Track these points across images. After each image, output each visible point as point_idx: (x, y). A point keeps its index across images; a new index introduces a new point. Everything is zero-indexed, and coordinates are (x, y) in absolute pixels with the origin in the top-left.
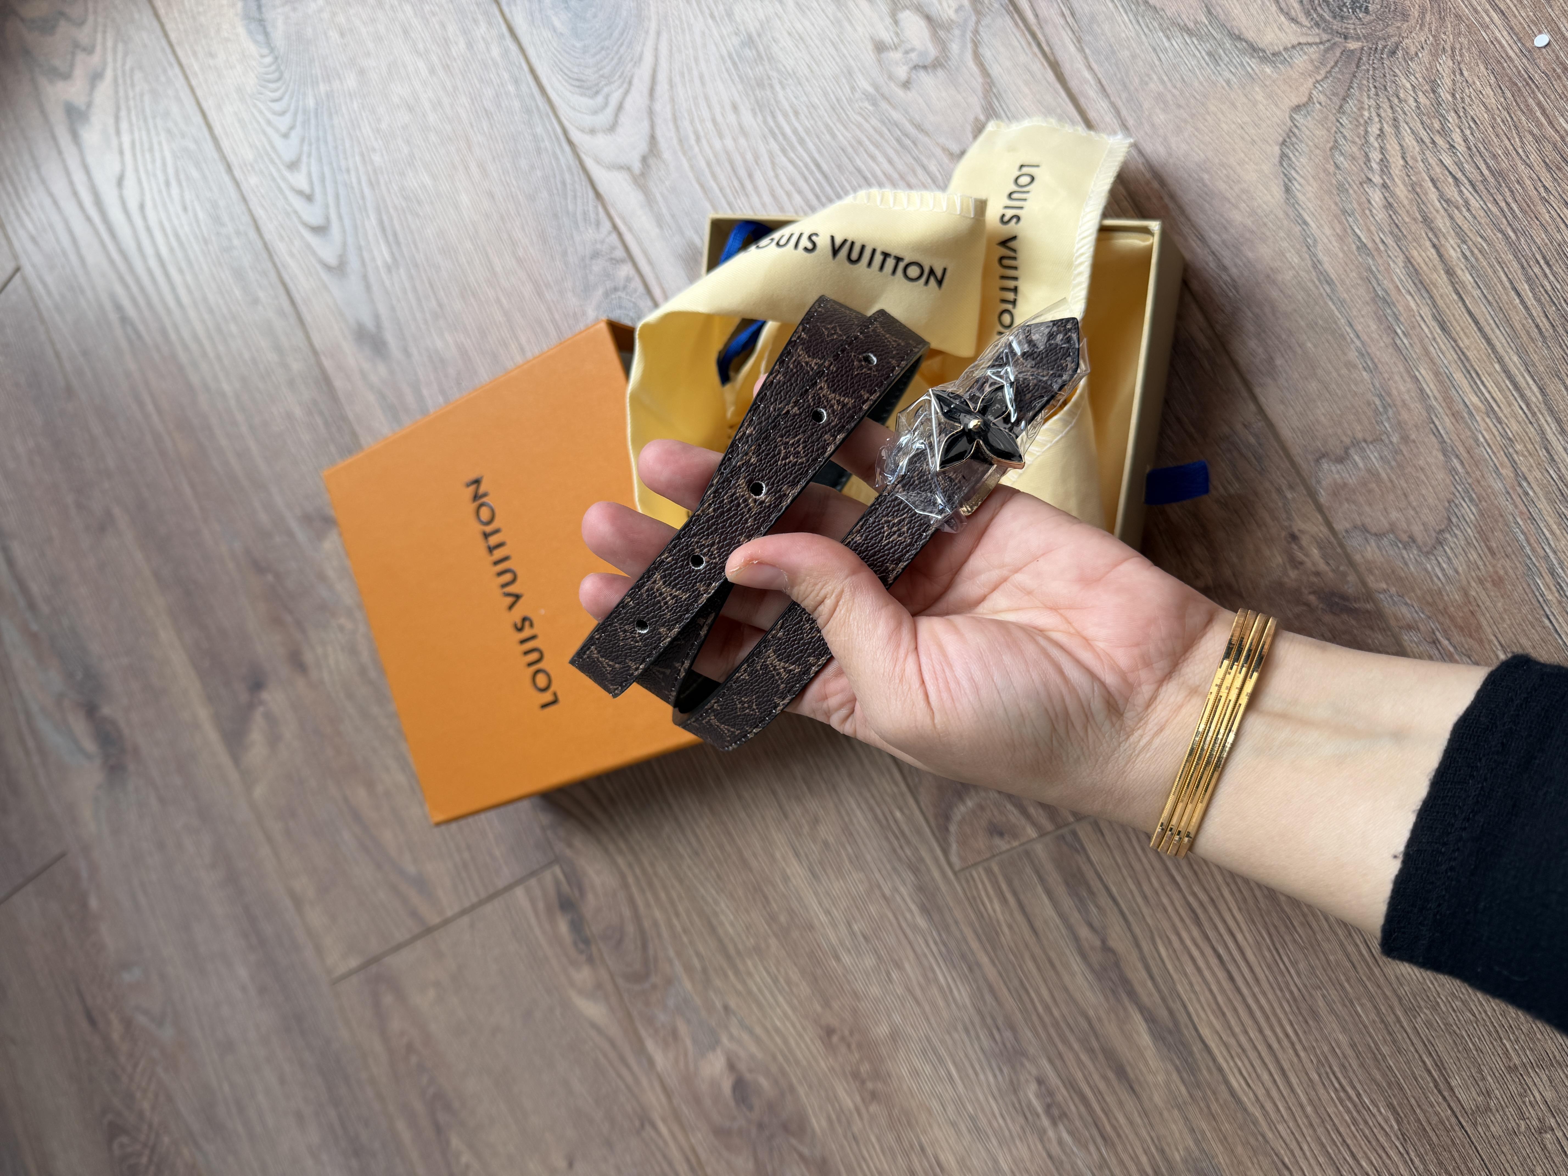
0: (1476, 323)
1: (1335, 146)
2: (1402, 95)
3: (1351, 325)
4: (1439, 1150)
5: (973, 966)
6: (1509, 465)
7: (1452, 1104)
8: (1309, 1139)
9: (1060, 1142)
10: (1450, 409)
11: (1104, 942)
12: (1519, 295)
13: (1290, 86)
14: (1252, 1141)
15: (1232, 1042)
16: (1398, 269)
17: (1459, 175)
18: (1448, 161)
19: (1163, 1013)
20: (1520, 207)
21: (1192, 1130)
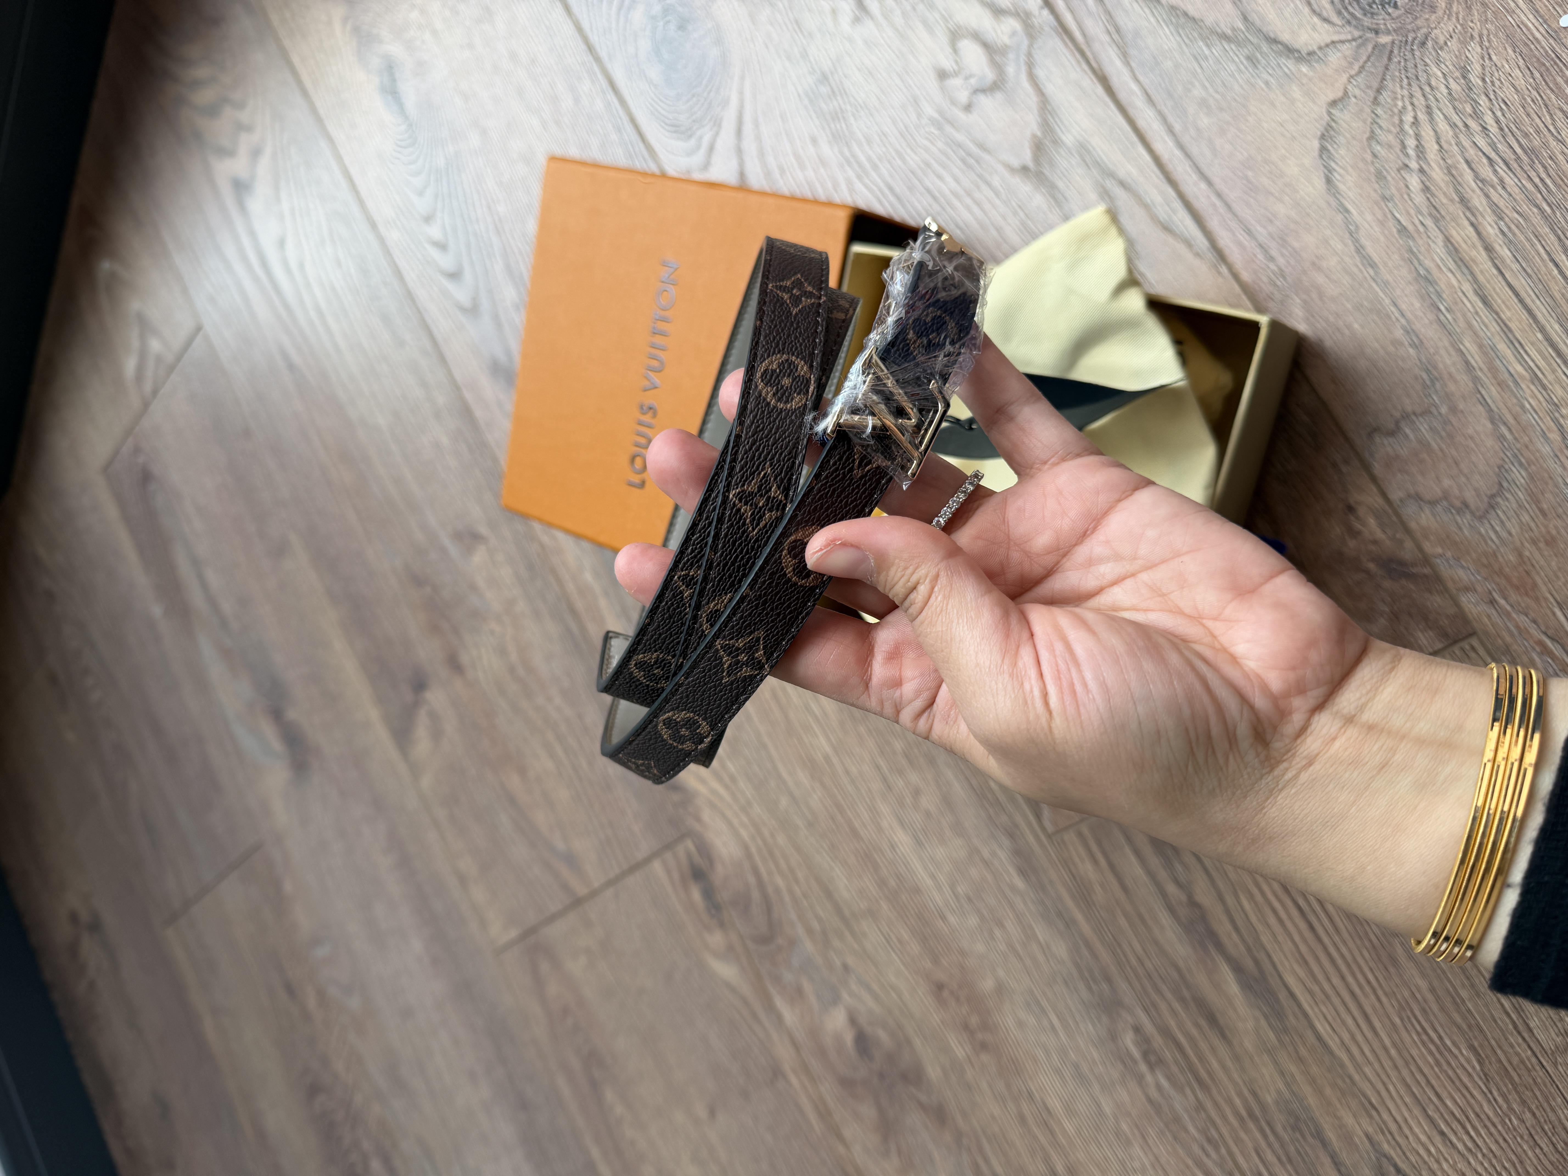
0: (1517, 295)
1: (1372, 137)
2: (1433, 83)
3: (1395, 305)
4: (1521, 1089)
5: (1070, 924)
6: (1555, 429)
7: (1532, 1044)
8: (1394, 1080)
9: (1159, 1087)
10: (1495, 378)
11: (1190, 896)
12: (1557, 265)
13: (1326, 83)
14: (1340, 1082)
15: (1316, 989)
16: (1439, 248)
17: (1493, 155)
18: (1482, 142)
19: (1249, 964)
20: (1554, 182)
21: (1282, 1074)
